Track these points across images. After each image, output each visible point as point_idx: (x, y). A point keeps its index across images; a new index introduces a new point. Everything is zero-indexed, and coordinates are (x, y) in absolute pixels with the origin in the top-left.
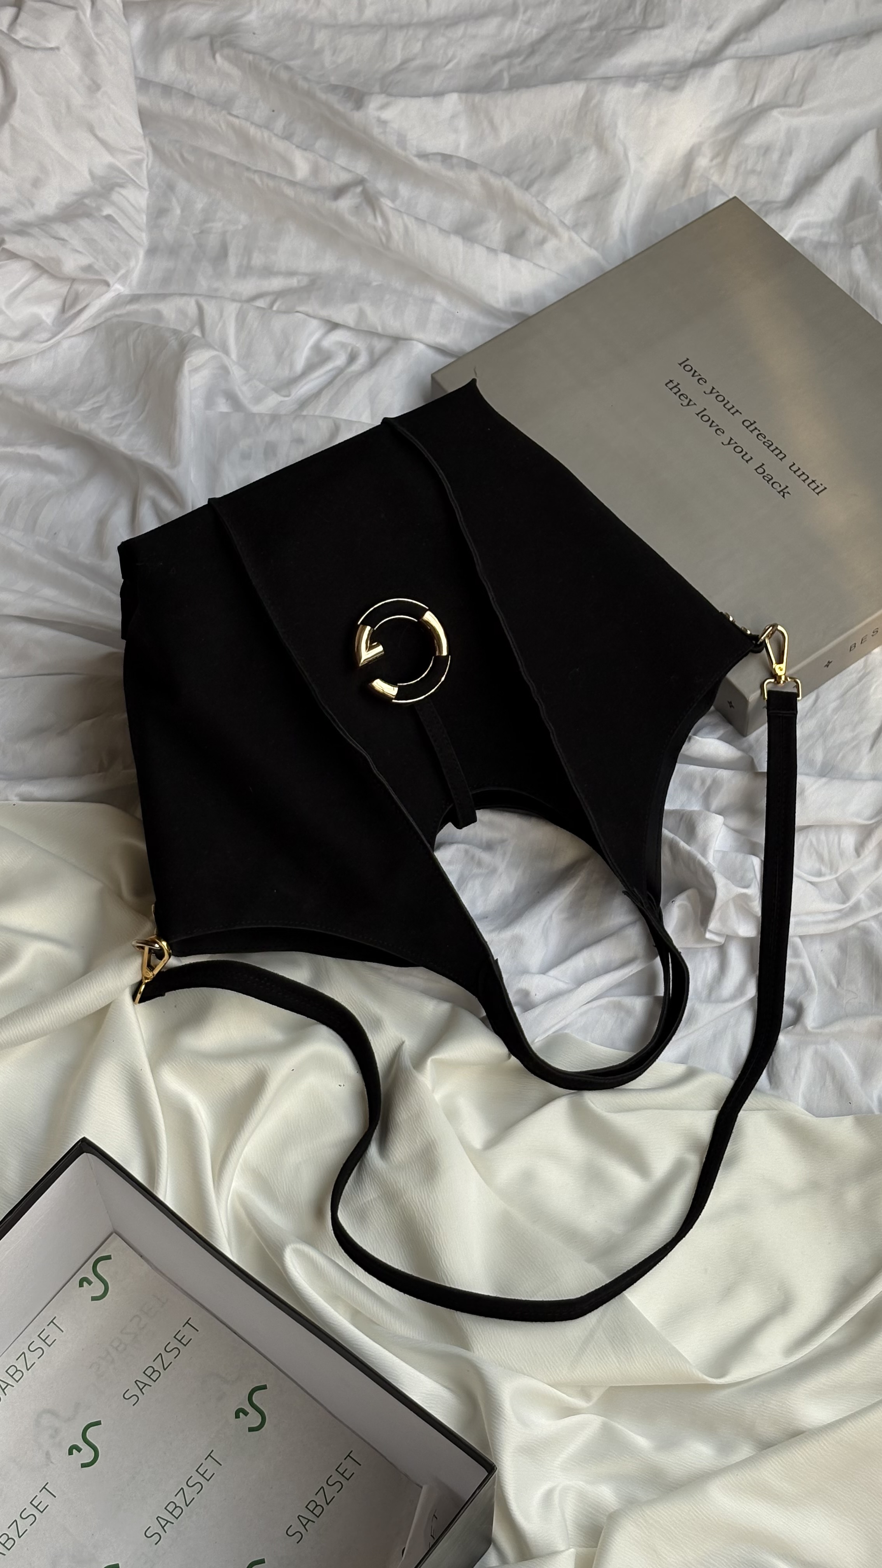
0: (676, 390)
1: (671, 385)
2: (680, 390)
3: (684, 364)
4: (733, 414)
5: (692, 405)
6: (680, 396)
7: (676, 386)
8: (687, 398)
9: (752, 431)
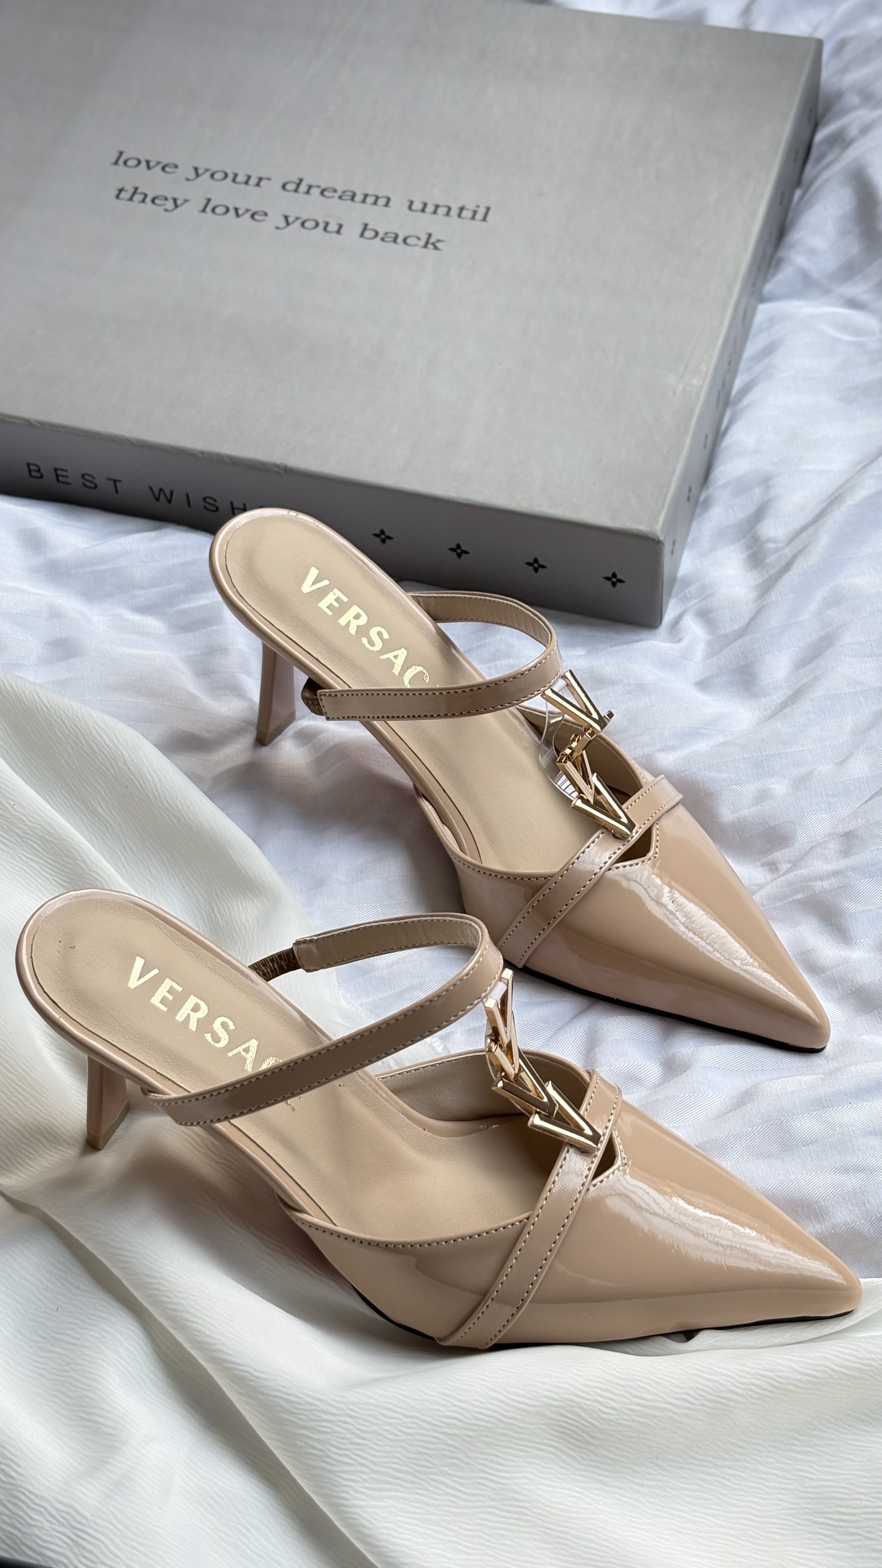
0: (138, 197)
1: (125, 196)
2: (145, 195)
3: (121, 161)
4: (258, 185)
5: (182, 204)
6: (153, 201)
7: (134, 193)
8: (166, 199)
9: (308, 192)
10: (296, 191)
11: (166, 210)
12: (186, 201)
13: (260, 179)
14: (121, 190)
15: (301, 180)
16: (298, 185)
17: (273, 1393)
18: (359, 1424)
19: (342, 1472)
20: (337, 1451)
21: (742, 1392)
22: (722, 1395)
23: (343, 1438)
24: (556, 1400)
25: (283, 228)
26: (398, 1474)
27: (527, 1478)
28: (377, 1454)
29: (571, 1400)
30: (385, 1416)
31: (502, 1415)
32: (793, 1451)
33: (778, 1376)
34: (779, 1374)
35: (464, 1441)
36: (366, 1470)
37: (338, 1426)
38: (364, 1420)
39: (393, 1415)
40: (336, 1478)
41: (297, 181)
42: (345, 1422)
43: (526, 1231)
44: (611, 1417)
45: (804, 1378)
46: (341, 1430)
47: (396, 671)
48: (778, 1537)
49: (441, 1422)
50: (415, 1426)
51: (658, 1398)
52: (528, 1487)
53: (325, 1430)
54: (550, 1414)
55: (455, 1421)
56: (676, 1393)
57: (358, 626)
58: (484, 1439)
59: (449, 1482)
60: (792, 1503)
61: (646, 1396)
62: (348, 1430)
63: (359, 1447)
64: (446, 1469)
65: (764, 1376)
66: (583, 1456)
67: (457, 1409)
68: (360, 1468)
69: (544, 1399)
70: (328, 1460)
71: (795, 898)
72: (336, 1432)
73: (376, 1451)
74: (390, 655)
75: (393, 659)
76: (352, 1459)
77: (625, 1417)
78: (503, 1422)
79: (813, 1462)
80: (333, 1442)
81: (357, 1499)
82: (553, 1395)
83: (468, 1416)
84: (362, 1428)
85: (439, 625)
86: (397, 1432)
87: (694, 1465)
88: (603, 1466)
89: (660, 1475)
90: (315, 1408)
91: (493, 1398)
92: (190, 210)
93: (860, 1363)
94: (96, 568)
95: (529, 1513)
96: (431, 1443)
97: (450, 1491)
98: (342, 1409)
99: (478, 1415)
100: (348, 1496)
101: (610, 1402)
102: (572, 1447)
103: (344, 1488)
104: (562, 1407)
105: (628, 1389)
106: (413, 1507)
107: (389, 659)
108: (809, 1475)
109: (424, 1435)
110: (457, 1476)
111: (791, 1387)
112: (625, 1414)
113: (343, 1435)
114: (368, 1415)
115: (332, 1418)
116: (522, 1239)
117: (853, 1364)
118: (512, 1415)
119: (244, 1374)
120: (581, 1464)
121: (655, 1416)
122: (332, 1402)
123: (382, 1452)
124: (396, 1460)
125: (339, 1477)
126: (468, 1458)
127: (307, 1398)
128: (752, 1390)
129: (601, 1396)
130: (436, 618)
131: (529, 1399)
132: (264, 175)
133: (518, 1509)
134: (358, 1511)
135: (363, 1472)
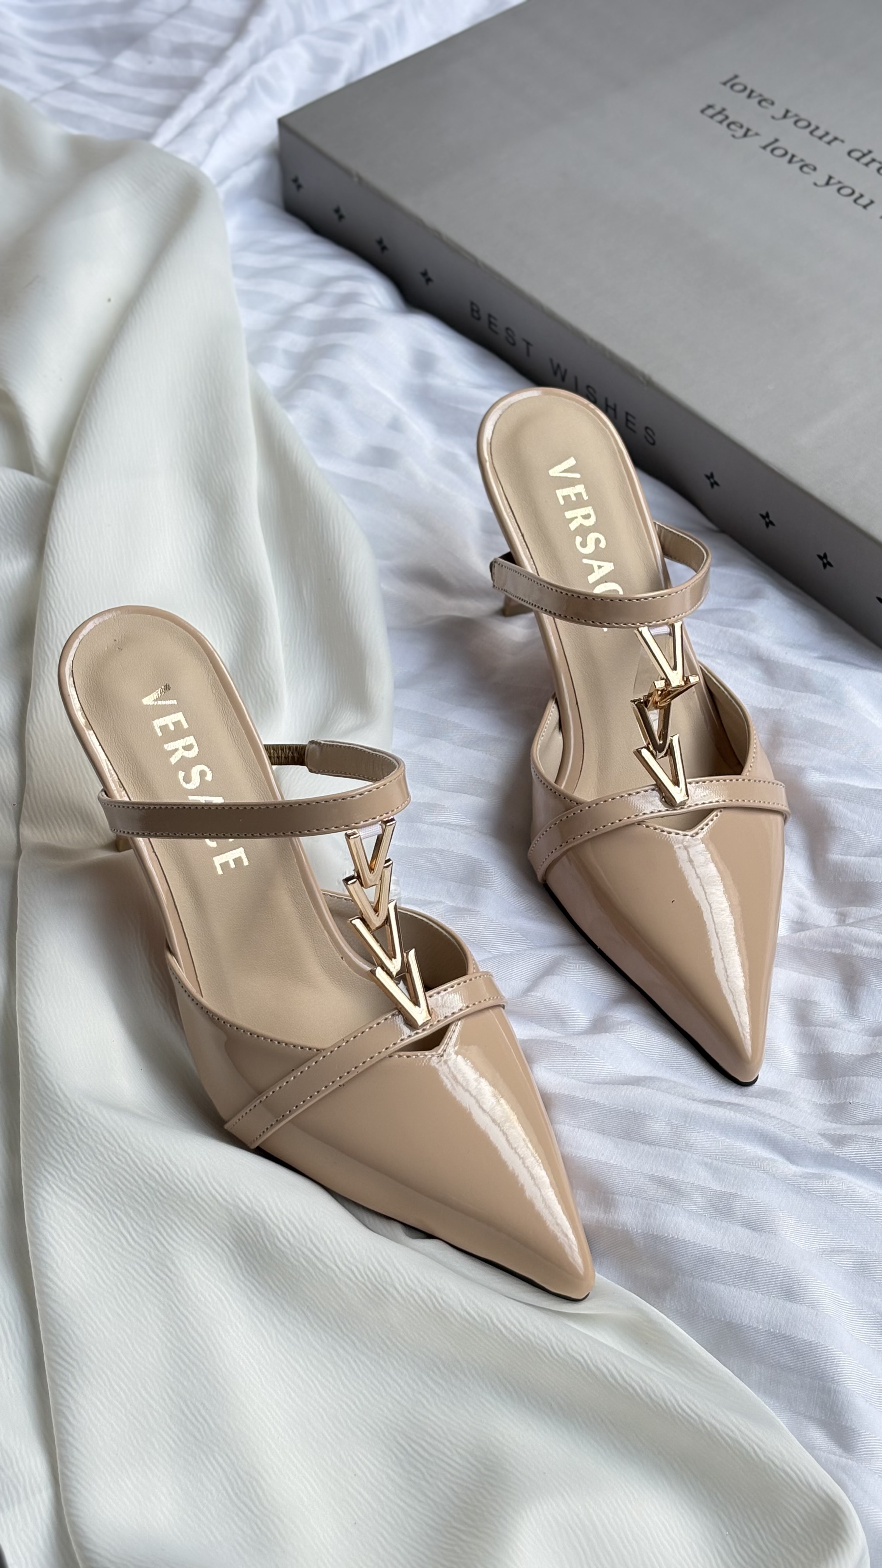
0: (720, 117)
1: (710, 112)
2: (727, 117)
3: (731, 83)
4: (829, 143)
5: (752, 136)
6: (728, 126)
7: (720, 113)
8: (741, 127)
9: (867, 165)
10: (858, 159)
11: (733, 136)
12: (757, 134)
13: (836, 139)
14: (710, 107)
15: (870, 152)
16: (864, 155)
17: (38, 1072)
18: (82, 1133)
19: (47, 1162)
20: (53, 1144)
21: (402, 1292)
22: (384, 1285)
23: (63, 1136)
24: (247, 1207)
25: (821, 186)
26: (90, 1192)
27: (190, 1258)
28: (82, 1165)
29: (259, 1214)
30: (105, 1138)
31: (196, 1191)
32: (429, 1376)
33: (442, 1299)
34: (444, 1297)
35: (156, 1196)
36: (67, 1173)
37: (66, 1124)
38: (88, 1132)
39: (112, 1140)
40: (40, 1165)
41: (865, 151)
42: (71, 1123)
43: (316, 1059)
44: (283, 1248)
45: (463, 1313)
46: (66, 1129)
47: (592, 579)
48: (359, 1433)
49: (146, 1169)
50: (123, 1160)
51: (330, 1256)
52: (186, 1265)
53: (55, 1122)
54: (235, 1215)
55: (157, 1176)
56: (349, 1262)
57: (581, 525)
58: (174, 1205)
59: (129, 1224)
60: (394, 1416)
61: (322, 1249)
62: (71, 1133)
63: (71, 1150)
64: (131, 1212)
65: (430, 1291)
66: (248, 1269)
67: (164, 1167)
68: (62, 1167)
69: (237, 1200)
70: (43, 1147)
71: (833, 950)
72: (61, 1127)
73: (82, 1161)
74: (595, 563)
75: (596, 568)
76: (61, 1158)
77: (294, 1254)
78: (194, 1199)
79: (438, 1395)
80: (55, 1136)
81: (47, 1192)
82: (247, 1202)
83: (169, 1177)
84: (82, 1137)
85: (666, 560)
86: (106, 1156)
87: (337, 1334)
88: (260, 1289)
89: (305, 1326)
90: (58, 1100)
91: (198, 1175)
92: (753, 143)
93: (519, 1331)
94: (461, 407)
95: (172, 1286)
96: (129, 1182)
97: (124, 1232)
98: (76, 1112)
99: (177, 1181)
100: (40, 1185)
101: (289, 1235)
102: (242, 1255)
103: (42, 1177)
104: (249, 1216)
105: (311, 1234)
106: (86, 1225)
107: (592, 566)
108: (425, 1402)
109: (126, 1171)
110: (137, 1223)
111: (448, 1315)
112: (296, 1252)
113: (64, 1134)
114: (93, 1130)
115: (65, 1115)
116: (308, 1064)
117: (513, 1328)
118: (204, 1196)
119: (31, 1046)
120: (244, 1276)
121: (319, 1270)
122: (73, 1104)
123: (86, 1164)
124: (94, 1180)
125: (42, 1164)
126: (154, 1213)
127: (58, 1090)
128: (412, 1296)
129: (285, 1226)
130: (665, 553)
131: (226, 1193)
132: (840, 137)
133: (164, 1277)
134: (40, 1200)
135: (63, 1173)
